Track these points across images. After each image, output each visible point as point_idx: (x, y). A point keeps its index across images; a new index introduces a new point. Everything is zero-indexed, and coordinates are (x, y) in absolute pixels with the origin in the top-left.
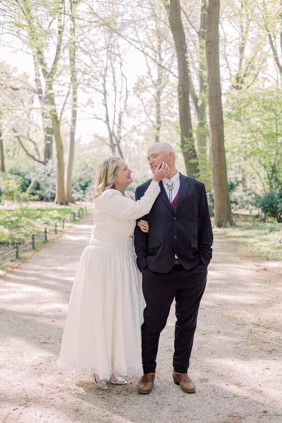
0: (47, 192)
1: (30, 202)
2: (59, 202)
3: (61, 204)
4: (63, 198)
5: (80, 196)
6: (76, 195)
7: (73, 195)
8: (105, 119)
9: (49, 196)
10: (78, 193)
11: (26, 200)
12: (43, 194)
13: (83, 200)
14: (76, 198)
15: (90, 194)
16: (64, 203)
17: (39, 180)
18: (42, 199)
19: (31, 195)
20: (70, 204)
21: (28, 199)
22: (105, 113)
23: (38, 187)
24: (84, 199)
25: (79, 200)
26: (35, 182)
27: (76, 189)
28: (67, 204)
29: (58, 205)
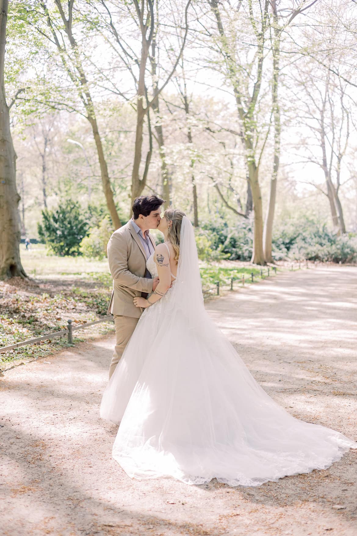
0: (244, 250)
1: (223, 261)
2: (255, 262)
3: (259, 264)
4: (261, 258)
5: (283, 255)
6: (277, 254)
7: (273, 254)
8: (321, 163)
9: (246, 254)
10: (281, 251)
11: (217, 259)
12: (240, 253)
13: (285, 260)
14: (277, 258)
15: (294, 253)
16: (262, 262)
17: (236, 235)
18: (239, 258)
19: (224, 254)
20: (268, 264)
21: (219, 257)
22: (322, 155)
23: (234, 244)
24: (286, 258)
25: (280, 259)
26: (231, 238)
27: (278, 247)
28: (265, 264)
29: (255, 265)
